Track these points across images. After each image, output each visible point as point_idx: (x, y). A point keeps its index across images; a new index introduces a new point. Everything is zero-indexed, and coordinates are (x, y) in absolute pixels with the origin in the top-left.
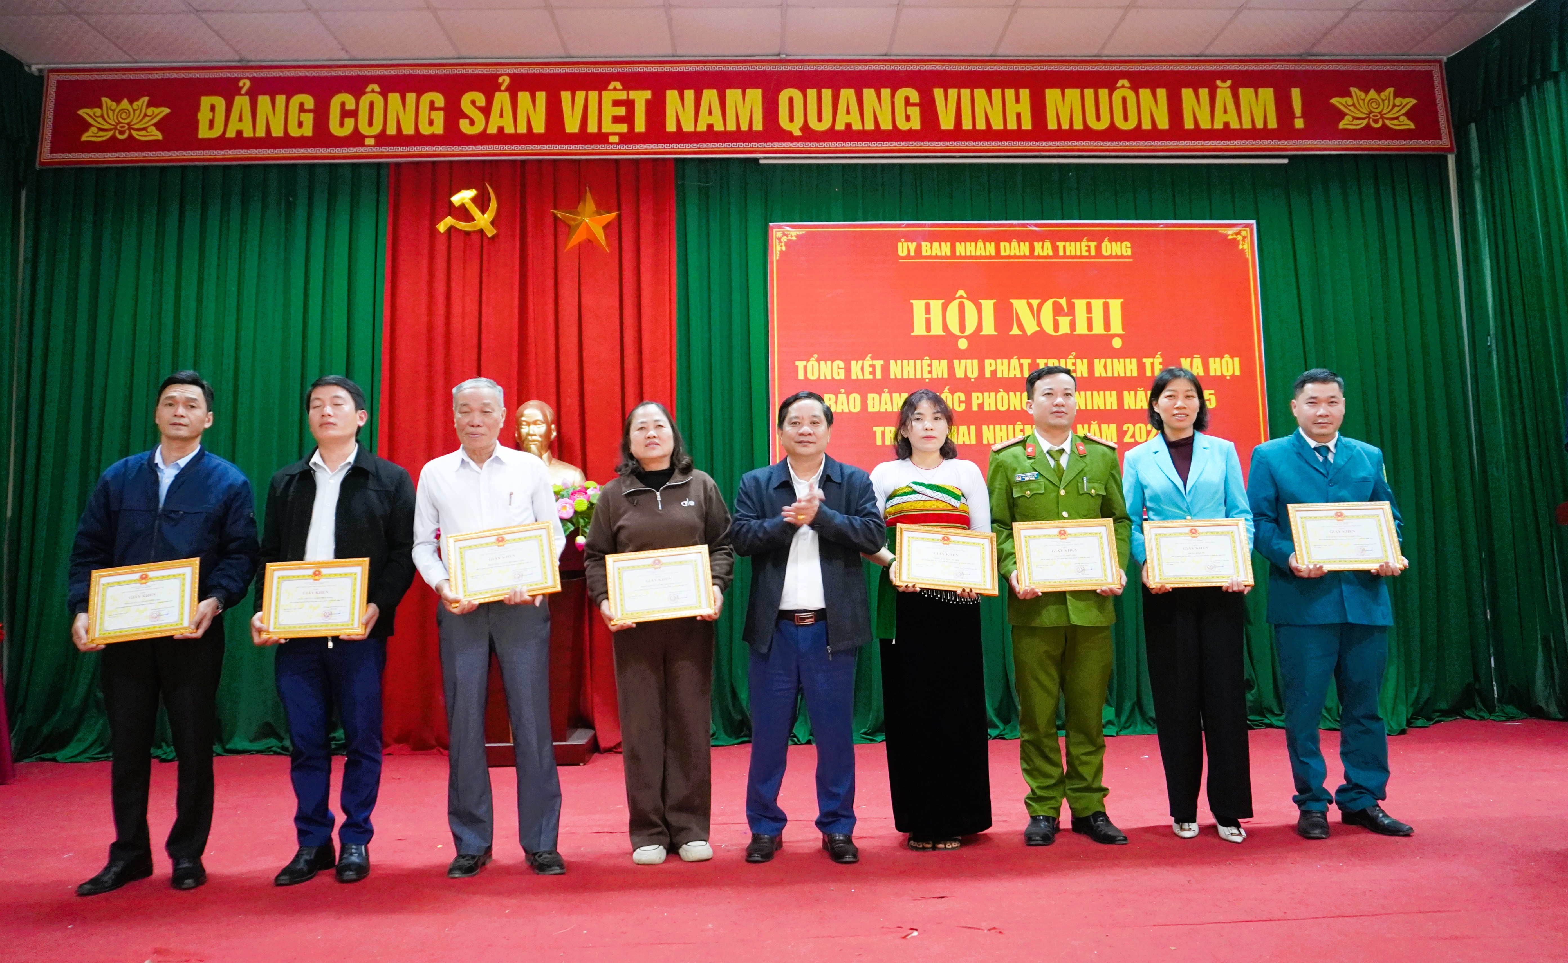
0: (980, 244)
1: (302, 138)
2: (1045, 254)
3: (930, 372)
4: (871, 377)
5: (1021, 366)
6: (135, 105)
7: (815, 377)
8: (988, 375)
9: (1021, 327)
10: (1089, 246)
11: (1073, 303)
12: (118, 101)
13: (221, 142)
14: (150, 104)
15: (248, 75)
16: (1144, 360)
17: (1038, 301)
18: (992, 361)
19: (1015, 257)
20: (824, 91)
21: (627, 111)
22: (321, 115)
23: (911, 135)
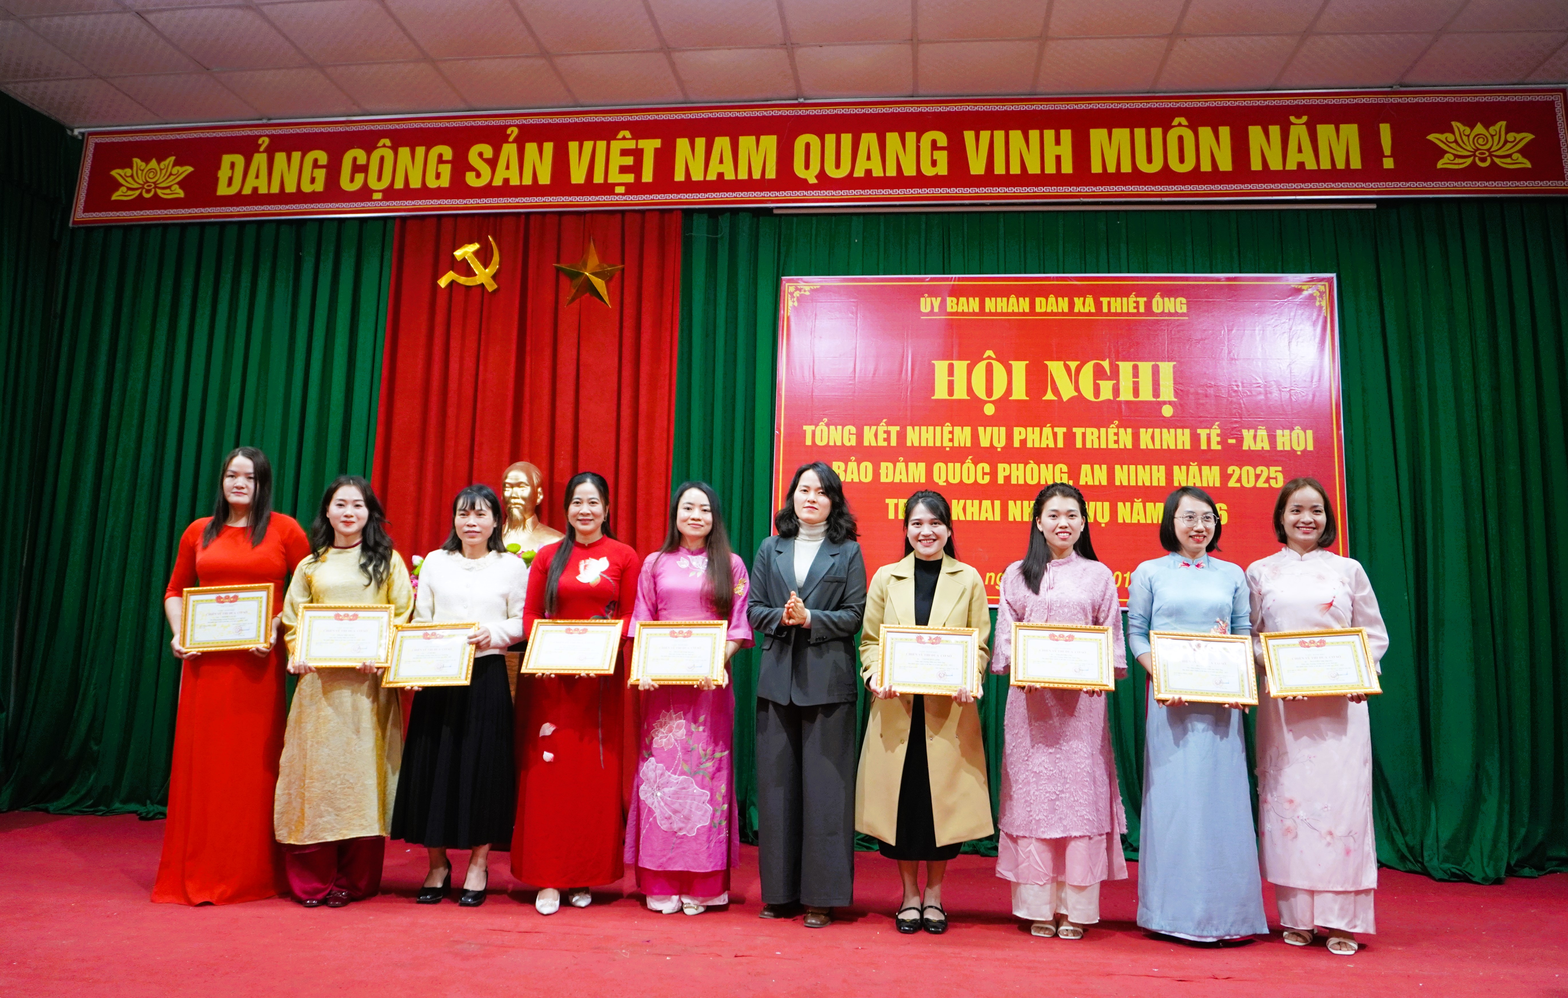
0: (1013, 299)
1: (314, 193)
2: (1087, 310)
3: (951, 440)
4: (885, 444)
5: (1055, 435)
6: (162, 164)
7: (824, 443)
8: (1017, 444)
9: (1056, 391)
10: (1137, 303)
11: (1117, 366)
12: (147, 161)
13: (238, 199)
14: (176, 164)
15: (267, 132)
17: (1076, 363)
18: (1022, 429)
19: (1052, 314)
20: (843, 136)
21: (635, 161)
22: (333, 170)
23: (936, 181)
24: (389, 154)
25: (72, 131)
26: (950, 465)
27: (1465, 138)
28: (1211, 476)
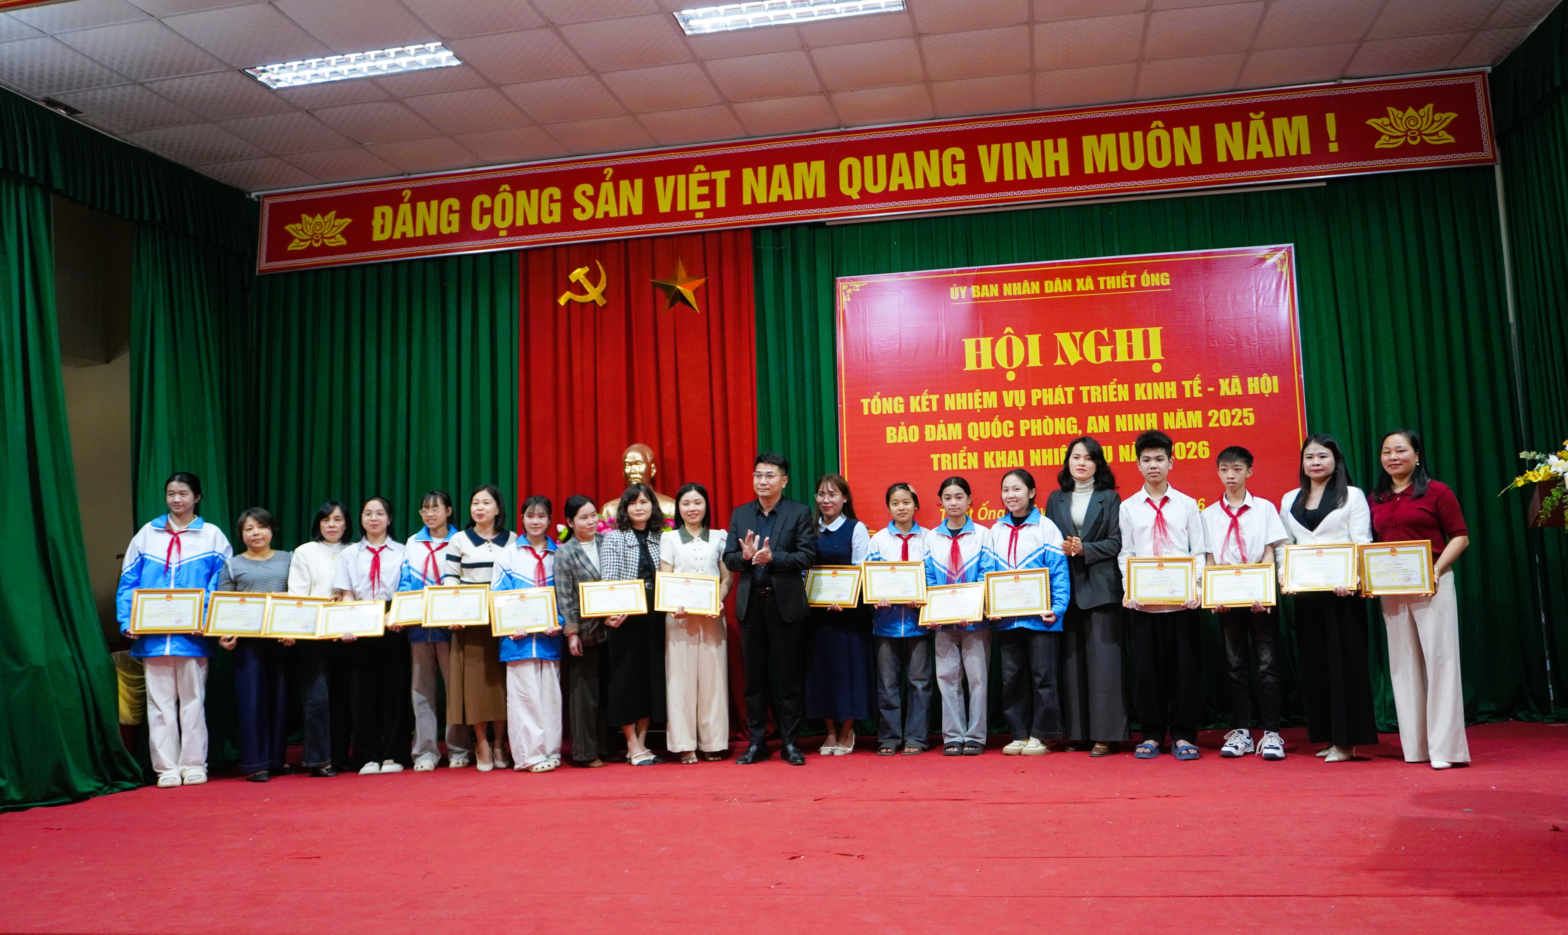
0: (1026, 283)
1: (451, 234)
2: (1087, 289)
3: (981, 403)
4: (928, 410)
5: (1065, 393)
6: (327, 218)
7: (878, 412)
8: (1034, 403)
9: (1064, 358)
10: (1129, 279)
11: (1114, 333)
12: (313, 216)
13: (390, 243)
14: (337, 217)
15: (409, 186)
16: (1183, 383)
17: (1080, 333)
18: (1039, 391)
19: (1059, 293)
20: (879, 157)
21: (710, 190)
22: (465, 214)
23: (957, 190)
24: (509, 197)
25: (250, 194)
26: (981, 424)
27: (1399, 121)
28: (1195, 419)
